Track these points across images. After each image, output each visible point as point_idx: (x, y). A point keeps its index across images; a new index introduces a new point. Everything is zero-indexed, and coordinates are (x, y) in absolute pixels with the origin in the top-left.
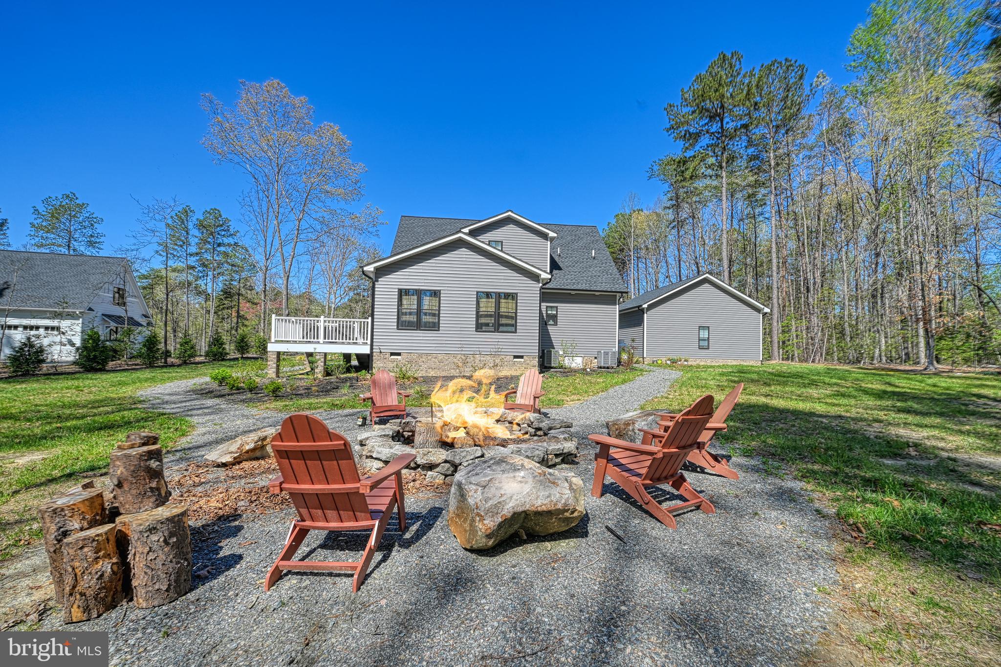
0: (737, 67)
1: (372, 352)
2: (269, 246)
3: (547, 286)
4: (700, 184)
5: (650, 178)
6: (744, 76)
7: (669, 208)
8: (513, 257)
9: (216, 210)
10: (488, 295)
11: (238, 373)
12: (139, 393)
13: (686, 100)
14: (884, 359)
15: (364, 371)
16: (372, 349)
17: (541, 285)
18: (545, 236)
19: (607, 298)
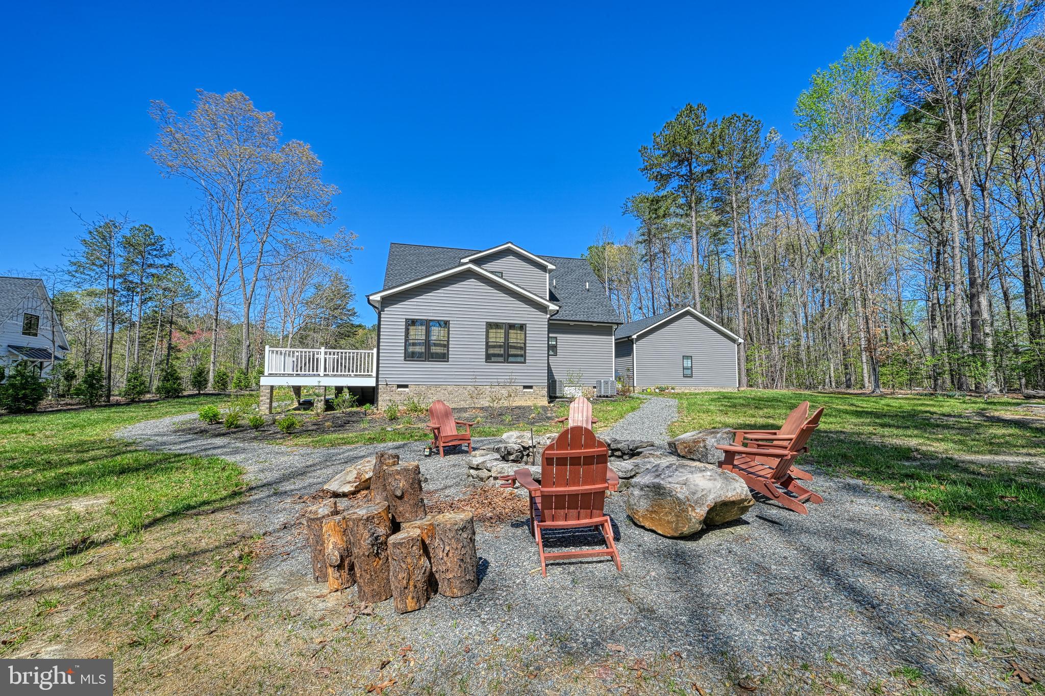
0: (702, 118)
1: (377, 385)
2: (222, 270)
3: (553, 318)
4: (670, 221)
5: (624, 213)
6: (709, 127)
7: (641, 243)
8: (523, 288)
9: (147, 226)
10: (497, 326)
11: (224, 410)
12: (117, 435)
13: (658, 143)
14: (833, 384)
15: (368, 405)
16: (377, 381)
17: (548, 316)
18: (543, 268)
19: (604, 329)
